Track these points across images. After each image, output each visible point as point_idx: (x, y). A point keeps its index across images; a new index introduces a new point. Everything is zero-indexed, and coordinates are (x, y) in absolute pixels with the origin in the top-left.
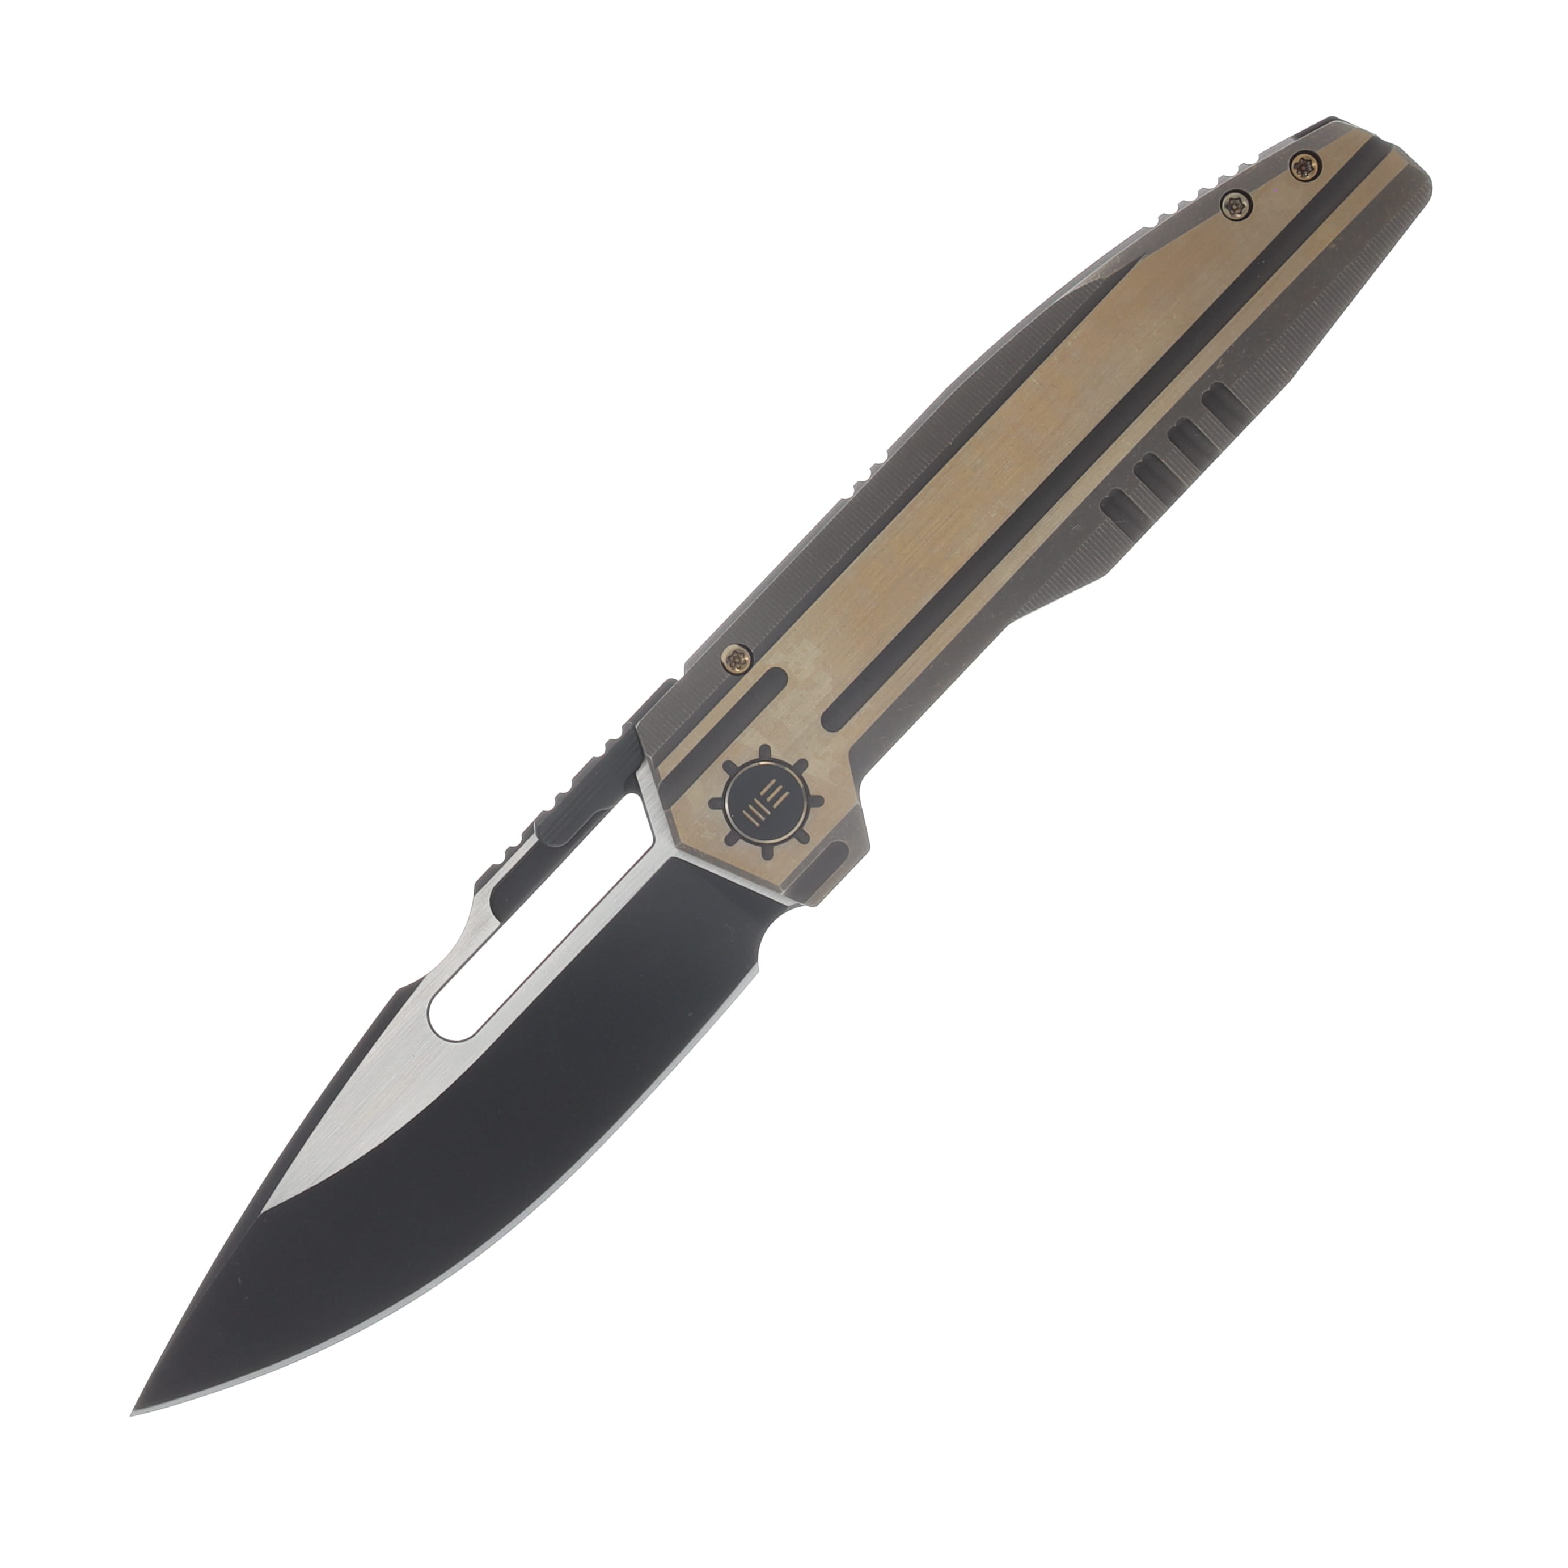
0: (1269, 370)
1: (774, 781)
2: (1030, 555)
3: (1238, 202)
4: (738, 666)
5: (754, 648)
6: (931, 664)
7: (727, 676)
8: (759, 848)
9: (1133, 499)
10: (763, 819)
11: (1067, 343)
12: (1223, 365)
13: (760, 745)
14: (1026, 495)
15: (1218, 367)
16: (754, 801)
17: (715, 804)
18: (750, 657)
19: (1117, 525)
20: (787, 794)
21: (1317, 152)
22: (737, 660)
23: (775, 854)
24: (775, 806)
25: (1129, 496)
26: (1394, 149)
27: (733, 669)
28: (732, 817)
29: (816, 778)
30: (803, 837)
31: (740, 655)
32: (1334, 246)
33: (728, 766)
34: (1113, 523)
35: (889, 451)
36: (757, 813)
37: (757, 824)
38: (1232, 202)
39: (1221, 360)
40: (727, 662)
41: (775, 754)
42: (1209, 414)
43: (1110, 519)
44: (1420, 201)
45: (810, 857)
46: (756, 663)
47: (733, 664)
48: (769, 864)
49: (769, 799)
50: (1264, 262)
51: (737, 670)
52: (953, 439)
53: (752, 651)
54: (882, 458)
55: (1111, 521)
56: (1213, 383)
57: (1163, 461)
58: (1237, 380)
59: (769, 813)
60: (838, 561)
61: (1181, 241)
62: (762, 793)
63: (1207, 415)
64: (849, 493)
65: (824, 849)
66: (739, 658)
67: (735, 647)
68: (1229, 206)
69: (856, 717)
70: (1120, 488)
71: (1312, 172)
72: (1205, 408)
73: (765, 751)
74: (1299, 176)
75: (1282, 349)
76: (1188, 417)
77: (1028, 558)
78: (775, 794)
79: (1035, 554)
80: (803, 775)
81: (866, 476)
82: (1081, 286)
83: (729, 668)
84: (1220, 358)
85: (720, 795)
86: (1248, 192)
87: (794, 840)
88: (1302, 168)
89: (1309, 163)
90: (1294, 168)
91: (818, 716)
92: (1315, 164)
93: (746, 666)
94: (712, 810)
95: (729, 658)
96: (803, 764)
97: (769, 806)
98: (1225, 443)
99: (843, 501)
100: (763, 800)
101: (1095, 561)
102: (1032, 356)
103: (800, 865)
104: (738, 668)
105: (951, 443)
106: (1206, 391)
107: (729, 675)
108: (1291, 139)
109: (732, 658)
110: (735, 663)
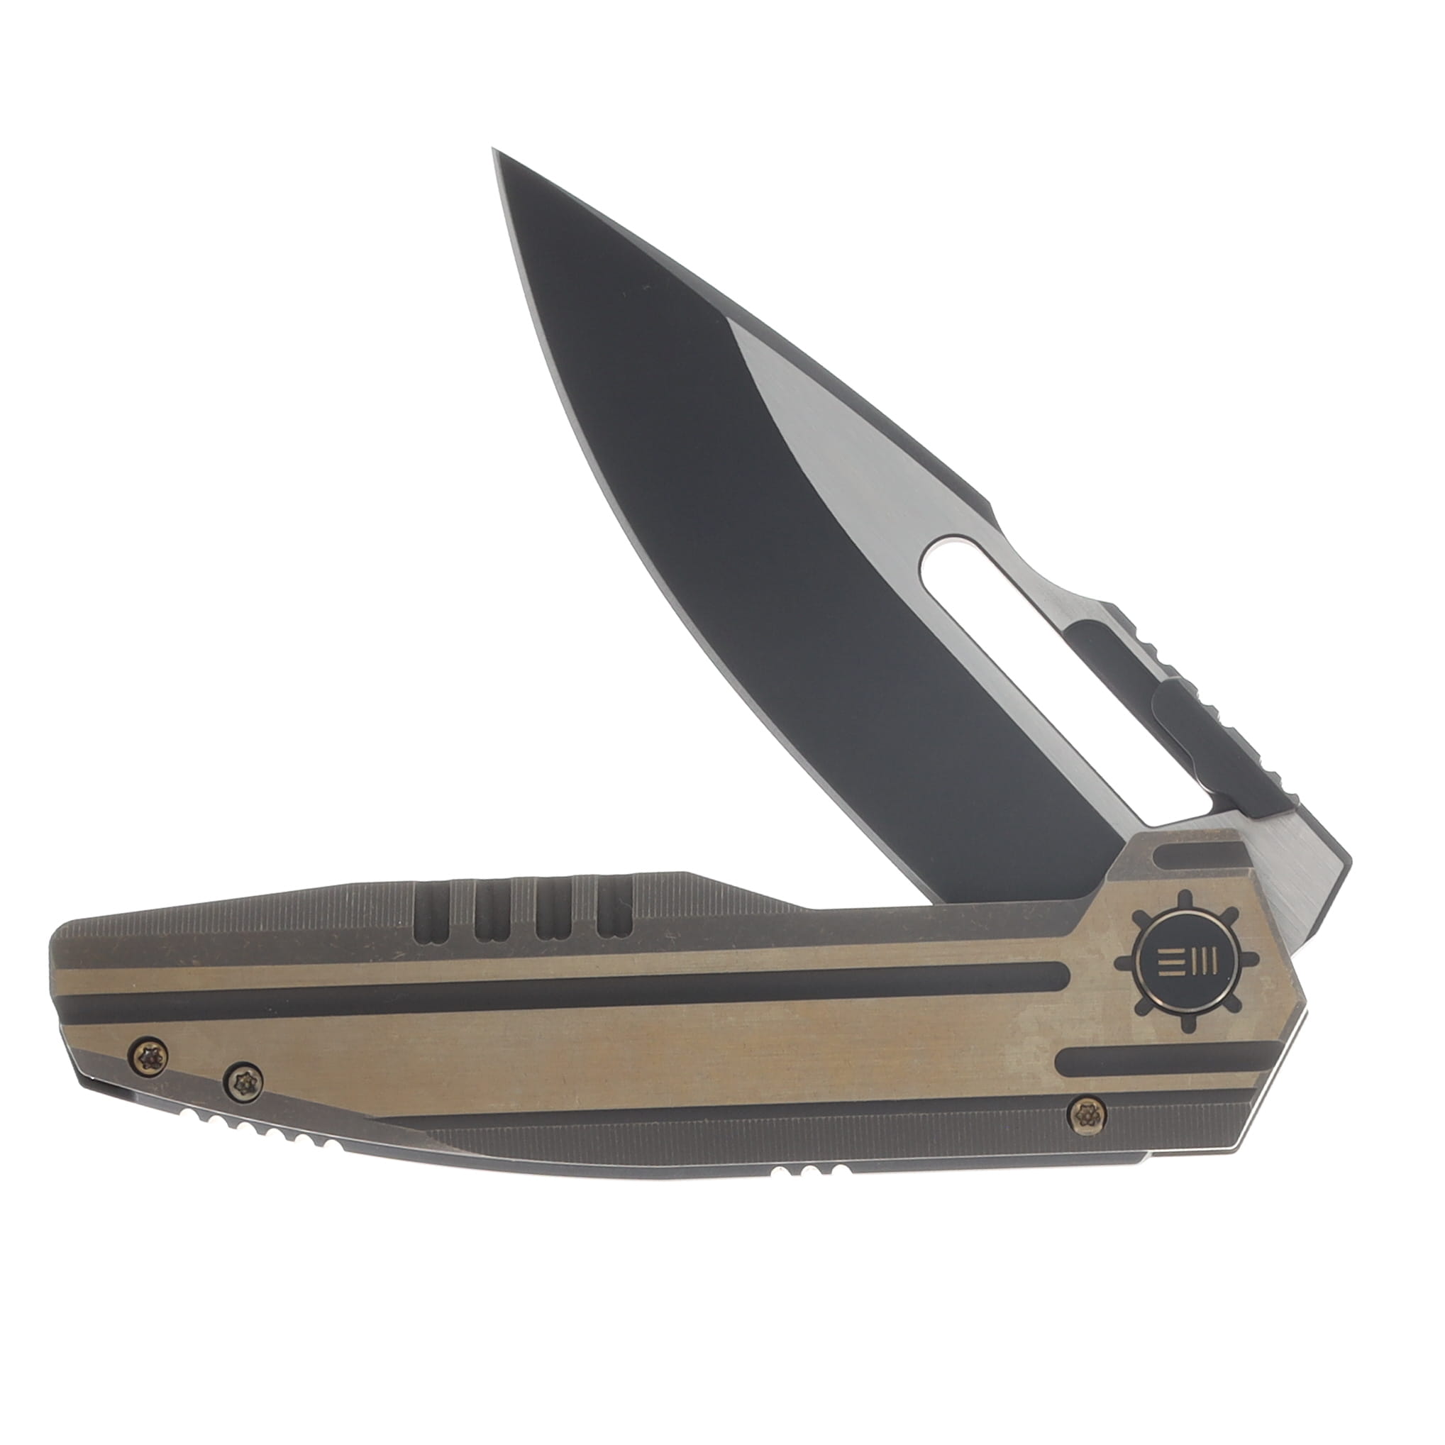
0: (361, 910)
1: (1162, 974)
2: (735, 951)
3: (239, 1087)
4: (1092, 1109)
5: (1063, 1110)
6: (920, 941)
7: (1111, 1108)
8: (1233, 927)
9: (595, 913)
10: (1204, 950)
11: (514, 1107)
12: (398, 953)
13: (1141, 1018)
14: (684, 1008)
15: (403, 954)
16: (1197, 974)
17: (1234, 1005)
18: (1076, 1104)
19: (632, 905)
20: (1161, 951)
21: (126, 1058)
22: (1087, 1116)
23: (1224, 909)
24: (1182, 951)
25: (595, 918)
26: (57, 995)
27: (1098, 1108)
28: (1231, 977)
29: (1121, 940)
30: (1185, 899)
31: (1080, 1117)
32: (194, 962)
33: (1189, 1026)
34: (633, 909)
35: (767, 1173)
36: (1205, 960)
37: (1214, 949)
38: (244, 1091)
39: (395, 958)
40: (1099, 1120)
41: (1137, 997)
42: (453, 922)
43: (633, 915)
44: (80, 928)
45: (1196, 876)
46: (1074, 1095)
47: (1095, 1113)
48: (1238, 904)
49: (1182, 962)
50: (270, 1010)
51: (1097, 1104)
52: (701, 1122)
53: (1066, 1109)
54: (780, 1173)
55: (633, 912)
56: (422, 946)
57: (535, 919)
58: (398, 927)
59: (1194, 950)
60: (911, 1114)
61: (323, 1098)
62: (1183, 973)
63: (455, 923)
64: (841, 1171)
65: (1176, 870)
66: (1084, 1114)
67: (1078, 1129)
68: (251, 1089)
69: (1032, 959)
70: (597, 933)
71: (148, 1048)
72: (450, 929)
73: (1143, 1008)
74: (162, 1053)
75: (331, 916)
76: (475, 938)
77: (739, 951)
78: (1172, 961)
79: (731, 948)
80: (1130, 953)
81: (810, 1172)
82: (451, 1147)
83: (1102, 1113)
84: (391, 961)
85: (1222, 1009)
86: (222, 1084)
87: (1195, 904)
88: (153, 1061)
89: (143, 1059)
90: (161, 1065)
91: (1065, 993)
92: (140, 1050)
93: (1086, 1102)
94: (1242, 1001)
95: (1093, 1125)
96: (1121, 964)
97: (1187, 956)
98: (464, 886)
100: (1187, 968)
101: (683, 893)
102: (557, 1126)
103: (1212, 876)
104: (1094, 1107)
105: (707, 1121)
106: (435, 945)
107: (1107, 1108)
108: (136, 1098)
109: (1091, 1122)
110: (1091, 1115)
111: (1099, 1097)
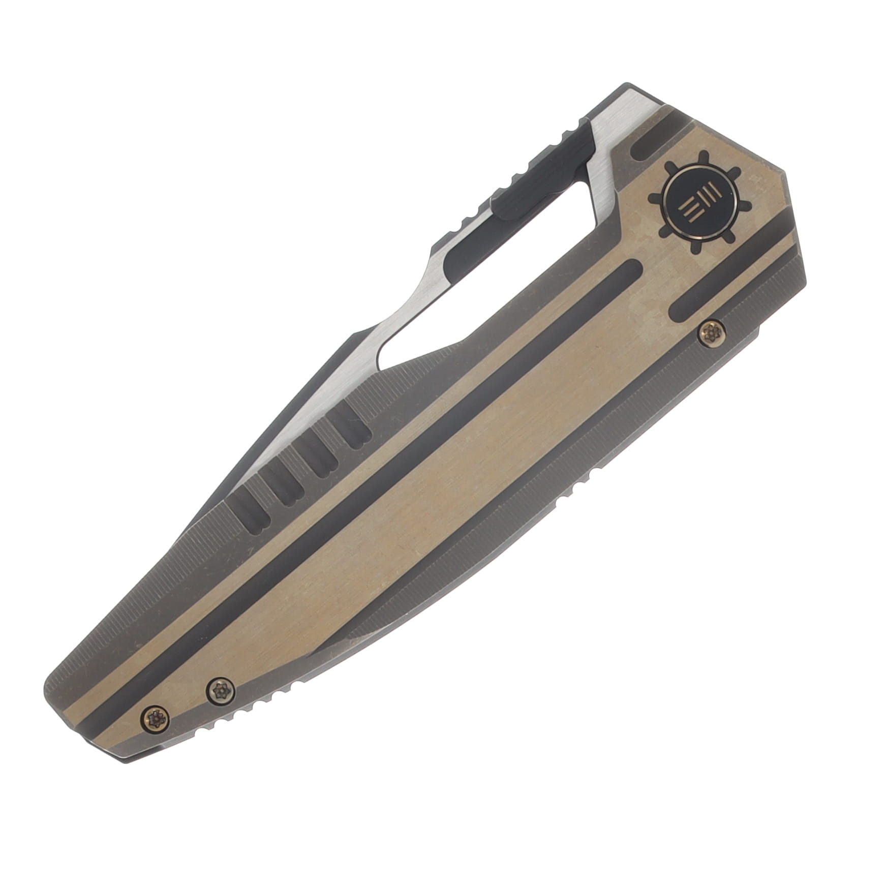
0: (208, 541)
1: (691, 221)
2: (439, 398)
3: (219, 695)
4: (711, 329)
5: (696, 342)
6: (539, 310)
7: (723, 319)
8: (711, 162)
9: (342, 438)
10: (704, 188)
11: (385, 585)
12: (249, 550)
13: (700, 255)
14: (437, 453)
15: (253, 548)
16: (711, 205)
17: (746, 206)
18: (700, 335)
19: (358, 418)
20: (681, 208)
21: (143, 731)
22: (711, 333)
23: (697, 156)
24: (692, 199)
25: (345, 442)
26: (74, 727)
27: (716, 325)
28: (733, 193)
29: (653, 220)
30: (671, 167)
31: (708, 337)
32: (137, 646)
33: (731, 239)
34: (362, 420)
35: (554, 507)
36: (709, 193)
37: (710, 183)
38: (224, 696)
39: (250, 554)
40: (721, 332)
41: (687, 245)
42: (266, 508)
43: (365, 423)
44: (56, 678)
45: (666, 149)
46: (696, 328)
47: (715, 330)
48: (703, 147)
49: (697, 205)
50: (202, 638)
51: (712, 324)
52: (497, 510)
53: (697, 340)
54: (561, 501)
55: (364, 422)
56: (259, 535)
57: (311, 470)
58: (237, 535)
59: (699, 193)
60: (612, 411)
61: (273, 665)
62: (703, 211)
63: (267, 507)
64: (594, 473)
65: (652, 155)
66: (709, 335)
67: (712, 345)
68: (227, 691)
69: (611, 270)
70: (353, 450)
71: (150, 714)
72: (267, 513)
73: (696, 249)
74: (161, 711)
75: (193, 559)
76: (285, 506)
77: (442, 396)
78: (690, 208)
79: (436, 398)
80: (664, 224)
81: (578, 487)
82: (367, 635)
83: (719, 326)
84: (249, 557)
85: (741, 214)
86: (209, 702)
87: (679, 166)
88: (158, 719)
89: (152, 723)
90: (165, 718)
91: (646, 274)
92: (147, 721)
93: (705, 326)
94: (749, 201)
95: (719, 336)
96: (664, 233)
97: (698, 199)
98: (253, 481)
99: (601, 467)
100: (703, 205)
101: (382, 388)
102: (418, 577)
103: (675, 143)
104: (712, 326)
105: (499, 506)
106: (266, 529)
107: (720, 320)
108: (164, 746)
109: (716, 335)
110: (713, 331)
111: (711, 318)
